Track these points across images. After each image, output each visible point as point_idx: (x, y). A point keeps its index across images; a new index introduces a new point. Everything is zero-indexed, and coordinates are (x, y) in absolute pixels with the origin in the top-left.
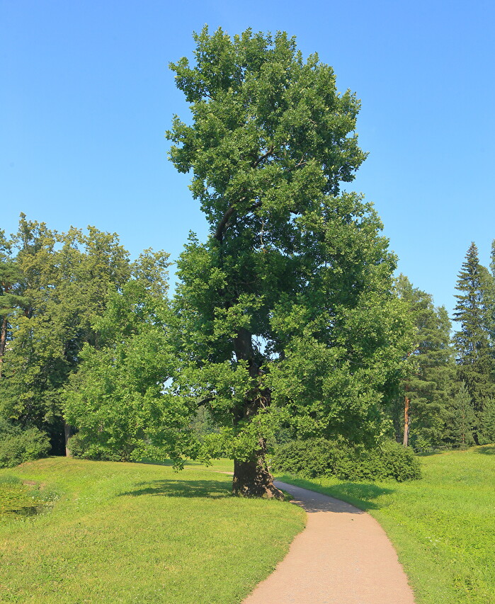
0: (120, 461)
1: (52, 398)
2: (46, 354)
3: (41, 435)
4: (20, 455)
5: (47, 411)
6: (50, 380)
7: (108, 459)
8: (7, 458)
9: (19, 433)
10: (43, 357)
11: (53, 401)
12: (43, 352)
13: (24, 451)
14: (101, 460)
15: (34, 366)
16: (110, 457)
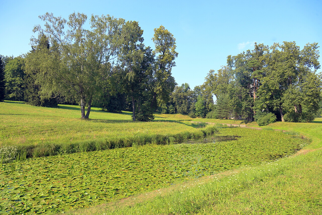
0: (306, 122)
1: (276, 102)
2: (274, 88)
3: (273, 115)
4: (268, 121)
5: (274, 107)
6: (275, 97)
7: (300, 122)
8: (264, 122)
9: (265, 115)
10: (273, 90)
11: (276, 103)
12: (273, 88)
13: (269, 120)
14: (298, 122)
15: (269, 92)
16: (301, 121)
